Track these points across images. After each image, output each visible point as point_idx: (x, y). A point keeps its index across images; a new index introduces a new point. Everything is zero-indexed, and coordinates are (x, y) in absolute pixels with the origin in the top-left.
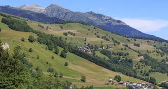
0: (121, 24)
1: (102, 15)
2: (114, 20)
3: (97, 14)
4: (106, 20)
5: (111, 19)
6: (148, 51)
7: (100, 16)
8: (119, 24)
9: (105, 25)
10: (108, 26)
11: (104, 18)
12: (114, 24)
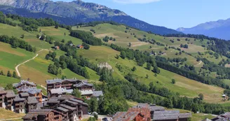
0: (120, 14)
1: (94, 5)
2: (110, 10)
3: (87, 4)
4: (100, 10)
5: (106, 9)
6: (199, 54)
7: (91, 6)
8: (117, 15)
9: (99, 17)
10: (103, 18)
11: (97, 8)
12: (111, 14)
